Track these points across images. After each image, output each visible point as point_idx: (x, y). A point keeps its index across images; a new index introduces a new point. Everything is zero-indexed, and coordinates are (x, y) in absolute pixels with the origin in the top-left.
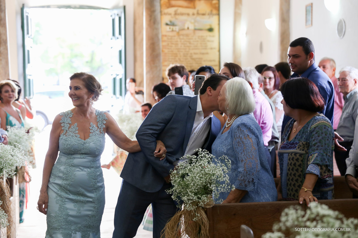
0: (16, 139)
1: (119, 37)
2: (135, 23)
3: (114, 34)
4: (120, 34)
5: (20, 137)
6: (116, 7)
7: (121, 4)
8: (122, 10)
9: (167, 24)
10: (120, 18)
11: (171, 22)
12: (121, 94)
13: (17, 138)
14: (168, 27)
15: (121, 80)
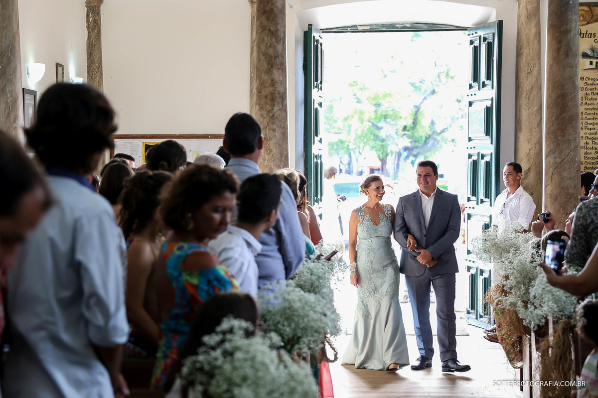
0: (311, 280)
1: (488, 82)
2: (519, 55)
3: (476, 77)
4: (489, 76)
5: (319, 277)
6: (482, 25)
7: (493, 19)
8: (495, 30)
9: (585, 55)
10: (490, 46)
11: (593, 50)
12: (487, 195)
13: (314, 278)
14: (588, 61)
15: (488, 164)
